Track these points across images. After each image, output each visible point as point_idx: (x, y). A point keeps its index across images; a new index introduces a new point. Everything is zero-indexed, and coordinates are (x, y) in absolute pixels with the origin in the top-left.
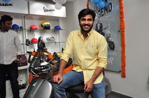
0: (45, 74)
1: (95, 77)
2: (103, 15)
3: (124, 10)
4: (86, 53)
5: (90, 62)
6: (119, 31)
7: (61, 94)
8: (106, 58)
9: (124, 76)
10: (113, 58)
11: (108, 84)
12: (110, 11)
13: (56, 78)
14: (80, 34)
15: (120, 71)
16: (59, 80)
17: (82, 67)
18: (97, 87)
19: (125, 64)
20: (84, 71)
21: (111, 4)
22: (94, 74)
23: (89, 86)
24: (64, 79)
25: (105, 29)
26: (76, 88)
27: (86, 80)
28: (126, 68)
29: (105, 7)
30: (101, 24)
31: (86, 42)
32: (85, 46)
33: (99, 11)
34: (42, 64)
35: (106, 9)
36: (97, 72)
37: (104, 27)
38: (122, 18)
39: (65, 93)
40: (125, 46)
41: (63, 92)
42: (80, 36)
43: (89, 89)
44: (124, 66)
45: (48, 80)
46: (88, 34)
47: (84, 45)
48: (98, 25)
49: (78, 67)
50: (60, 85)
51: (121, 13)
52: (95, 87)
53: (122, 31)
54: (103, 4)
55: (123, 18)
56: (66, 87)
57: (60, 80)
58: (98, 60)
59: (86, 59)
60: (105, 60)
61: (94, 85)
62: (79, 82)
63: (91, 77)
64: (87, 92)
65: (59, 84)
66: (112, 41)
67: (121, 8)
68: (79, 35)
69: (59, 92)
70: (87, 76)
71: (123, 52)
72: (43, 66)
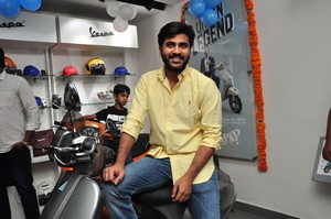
0: (85, 163)
1: (197, 169)
2: (214, 40)
3: (258, 28)
4: (176, 119)
5: (186, 138)
6: (249, 72)
7: (121, 208)
8: (219, 126)
9: (263, 169)
10: (239, 131)
11: (225, 185)
12: (228, 31)
13: (109, 173)
14: (162, 77)
15: (255, 159)
16: (116, 175)
17: (167, 149)
18: (201, 190)
19: (265, 142)
20: (171, 157)
21: (230, 15)
22: (193, 163)
23: (181, 190)
24: (128, 173)
25: (221, 68)
26: (156, 194)
27: (176, 177)
28: (267, 151)
29: (218, 23)
30: (212, 60)
31: (175, 94)
32: (174, 102)
33: (207, 31)
34: (76, 141)
35: (220, 26)
36: (200, 159)
37: (217, 66)
38: (253, 44)
39: (131, 205)
40: (263, 104)
41: (128, 204)
42: (162, 82)
43: (183, 194)
44: (262, 147)
45: (91, 177)
46: (180, 78)
47: (170, 101)
48: (206, 61)
49: (159, 148)
50: (120, 187)
51: (252, 34)
52: (195, 192)
53: (255, 72)
54: (213, 16)
55: (256, 44)
56: (133, 192)
57: (120, 177)
58: (202, 131)
59: (175, 131)
60: (216, 130)
61: (193, 187)
62: (162, 181)
63: (186, 170)
64: (177, 202)
65: (116, 186)
66: (237, 93)
67: (251, 23)
68: (159, 79)
69: (119, 203)
70: (179, 168)
71: (260, 116)
72: (79, 145)
